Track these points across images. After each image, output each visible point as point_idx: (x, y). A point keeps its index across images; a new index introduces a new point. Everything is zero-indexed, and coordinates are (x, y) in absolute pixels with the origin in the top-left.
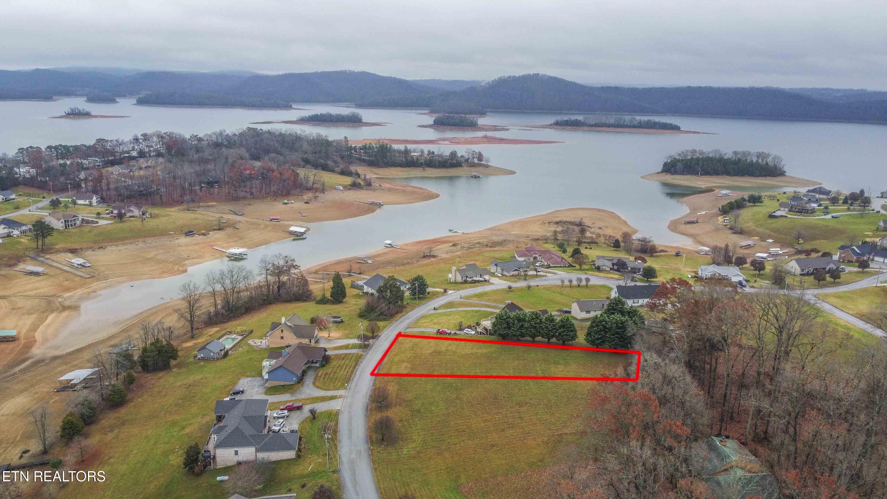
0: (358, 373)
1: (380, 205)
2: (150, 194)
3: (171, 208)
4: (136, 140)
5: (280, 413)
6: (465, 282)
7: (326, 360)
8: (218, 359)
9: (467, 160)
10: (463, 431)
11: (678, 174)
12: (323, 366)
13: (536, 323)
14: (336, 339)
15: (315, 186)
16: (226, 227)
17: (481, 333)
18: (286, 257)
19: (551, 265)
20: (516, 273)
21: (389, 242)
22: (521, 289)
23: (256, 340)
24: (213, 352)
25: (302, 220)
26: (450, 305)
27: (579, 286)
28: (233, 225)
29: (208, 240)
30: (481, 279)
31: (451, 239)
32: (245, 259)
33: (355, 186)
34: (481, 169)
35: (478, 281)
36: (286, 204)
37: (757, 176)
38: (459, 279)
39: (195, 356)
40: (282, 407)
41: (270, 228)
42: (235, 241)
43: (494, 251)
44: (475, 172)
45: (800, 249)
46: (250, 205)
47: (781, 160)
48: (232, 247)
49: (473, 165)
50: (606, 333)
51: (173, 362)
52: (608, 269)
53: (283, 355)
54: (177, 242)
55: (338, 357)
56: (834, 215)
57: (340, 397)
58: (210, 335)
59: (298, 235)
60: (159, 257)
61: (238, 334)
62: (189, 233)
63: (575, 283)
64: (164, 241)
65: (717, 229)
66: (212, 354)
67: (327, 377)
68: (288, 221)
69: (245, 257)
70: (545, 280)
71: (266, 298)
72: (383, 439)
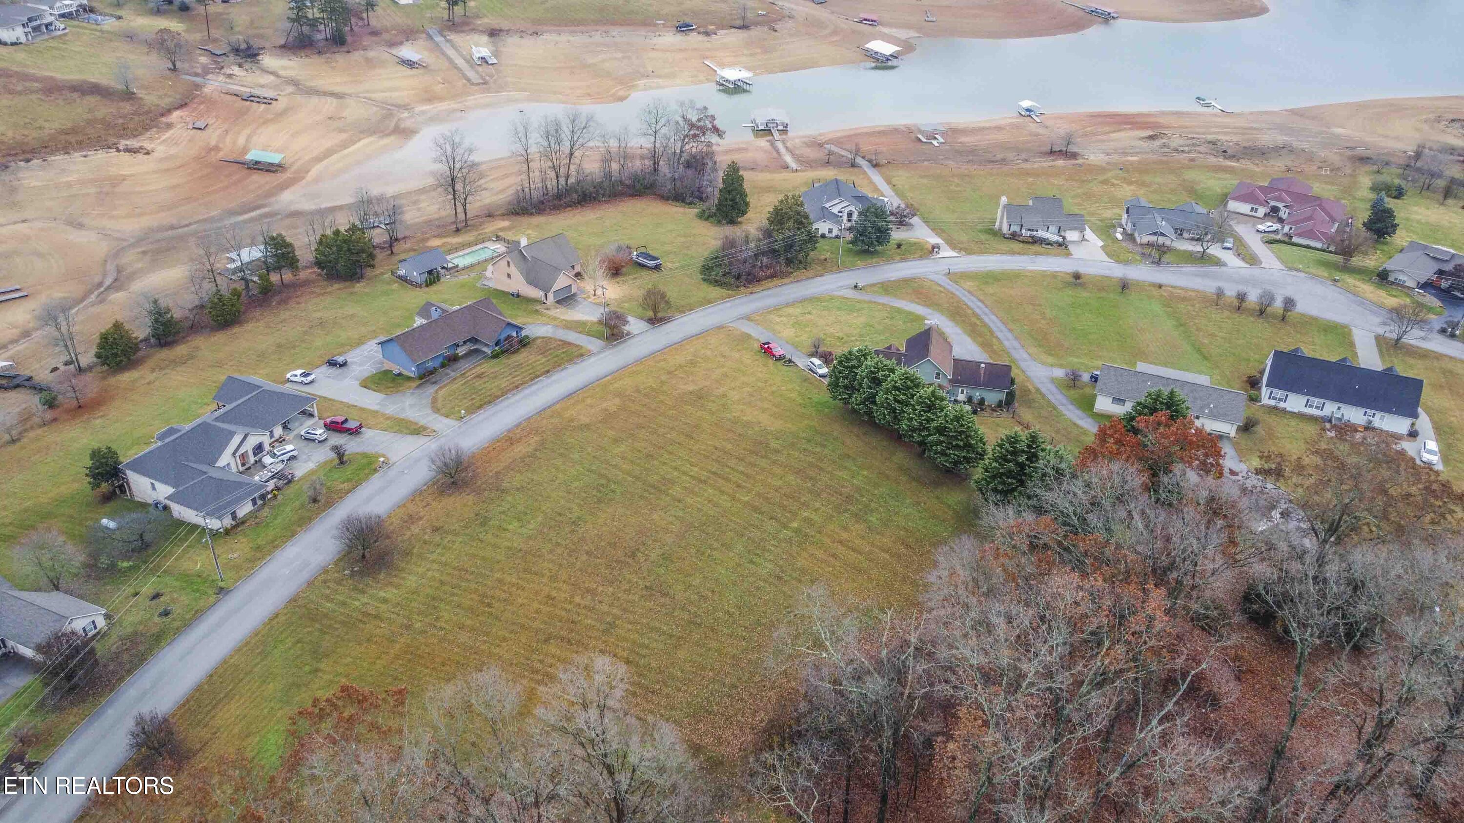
1: (1107, 18)
5: (310, 431)
6: (1014, 236)
7: (512, 345)
8: (420, 285)
12: (497, 356)
13: (896, 400)
16: (758, 24)
19: (1295, 240)
21: (1026, 104)
26: (899, 285)
27: (1262, 312)
28: (774, 22)
29: (708, 45)
30: (1054, 237)
35: (1044, 242)
39: (395, 271)
40: (332, 419)
41: (841, 38)
48: (736, 65)
52: (1411, 283)
53: (434, 316)
54: (655, 40)
55: (545, 344)
57: (430, 433)
59: (878, 60)
60: (605, 65)
62: (683, 28)
63: (1253, 301)
64: (637, 35)
67: (474, 381)
69: (746, 87)
72: (364, 557)
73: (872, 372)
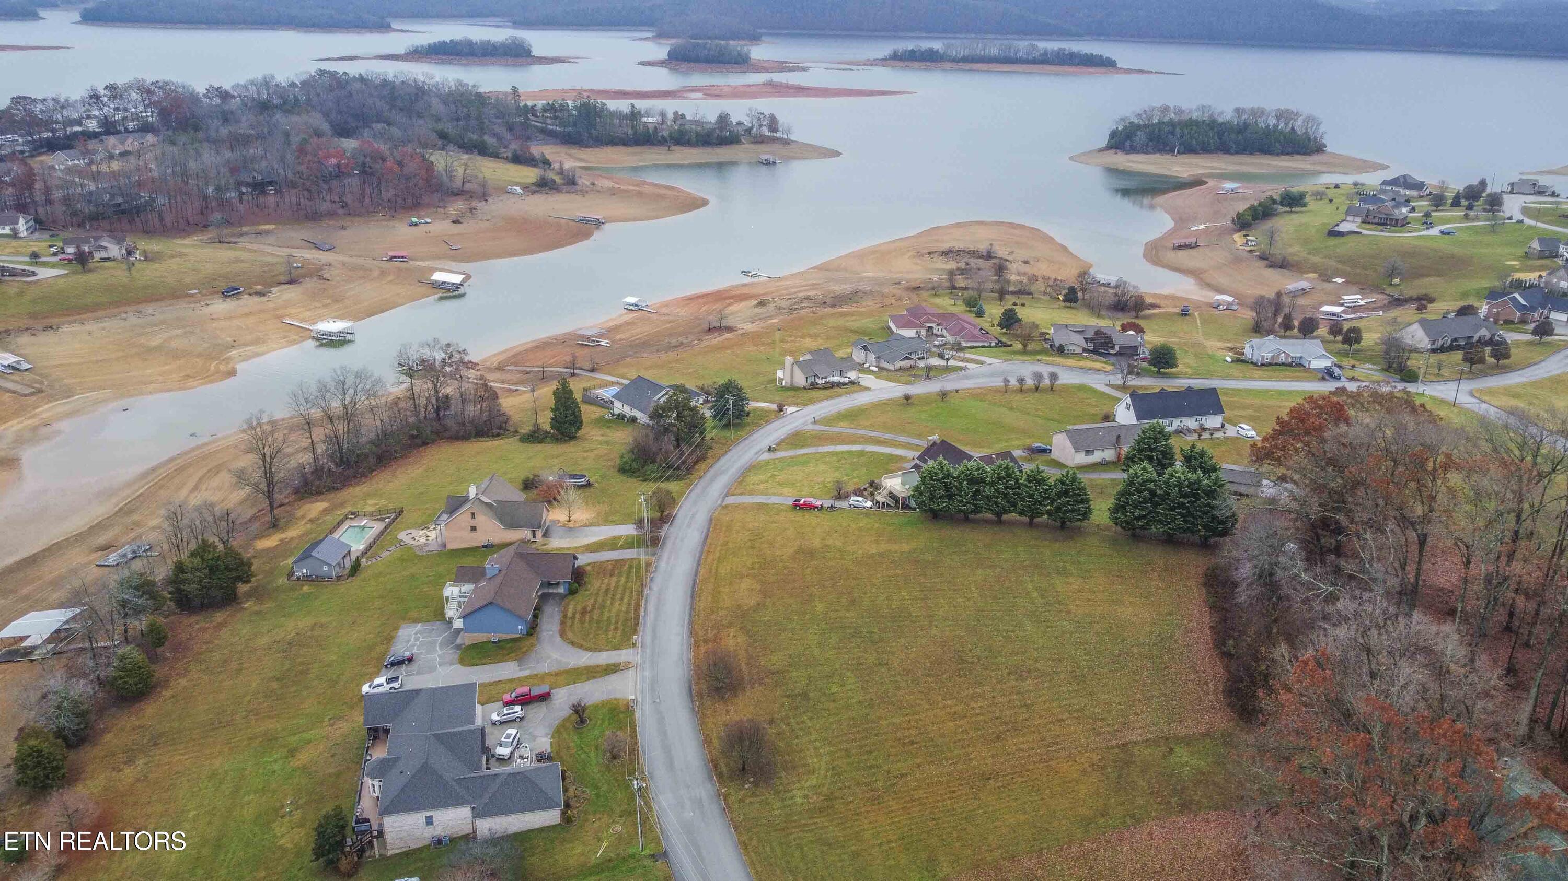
0: (651, 608)
1: (598, 224)
2: (139, 210)
3: (184, 237)
4: (95, 97)
5: (506, 712)
6: (814, 386)
7: (578, 577)
8: (339, 578)
9: (749, 131)
10: (912, 743)
11: (1138, 152)
12: (572, 592)
13: (1006, 487)
14: (586, 526)
15: (468, 186)
16: (304, 276)
17: (883, 503)
18: (448, 345)
19: (964, 344)
20: (906, 363)
21: (632, 300)
22: (926, 400)
23: (415, 532)
24: (329, 565)
25: (454, 259)
26: (796, 439)
27: (1037, 388)
28: (317, 273)
29: (271, 305)
30: (843, 380)
31: (754, 291)
32: (350, 341)
33: (543, 185)
34: (776, 147)
35: (839, 385)
36: (416, 224)
37: (1278, 155)
38: (800, 380)
39: (290, 575)
40: (507, 697)
41: (390, 278)
42: (326, 306)
43: (843, 315)
44: (767, 153)
45: (1397, 296)
46: (343, 228)
47: (1319, 124)
48: (322, 318)
49: (760, 140)
50: (1156, 505)
51: (242, 588)
52: (1079, 350)
53: (489, 573)
54: (207, 310)
55: (602, 569)
56: (1443, 227)
57: (627, 666)
58: (311, 520)
59: (448, 290)
60: (174, 344)
61: (373, 516)
62: (230, 292)
63: (1030, 382)
64: (181, 309)
65: (1237, 260)
66: (325, 568)
67: (587, 618)
68: (422, 260)
69: (349, 337)
70: (967, 378)
71: (415, 433)
72: (744, 769)
73: (967, 475)
